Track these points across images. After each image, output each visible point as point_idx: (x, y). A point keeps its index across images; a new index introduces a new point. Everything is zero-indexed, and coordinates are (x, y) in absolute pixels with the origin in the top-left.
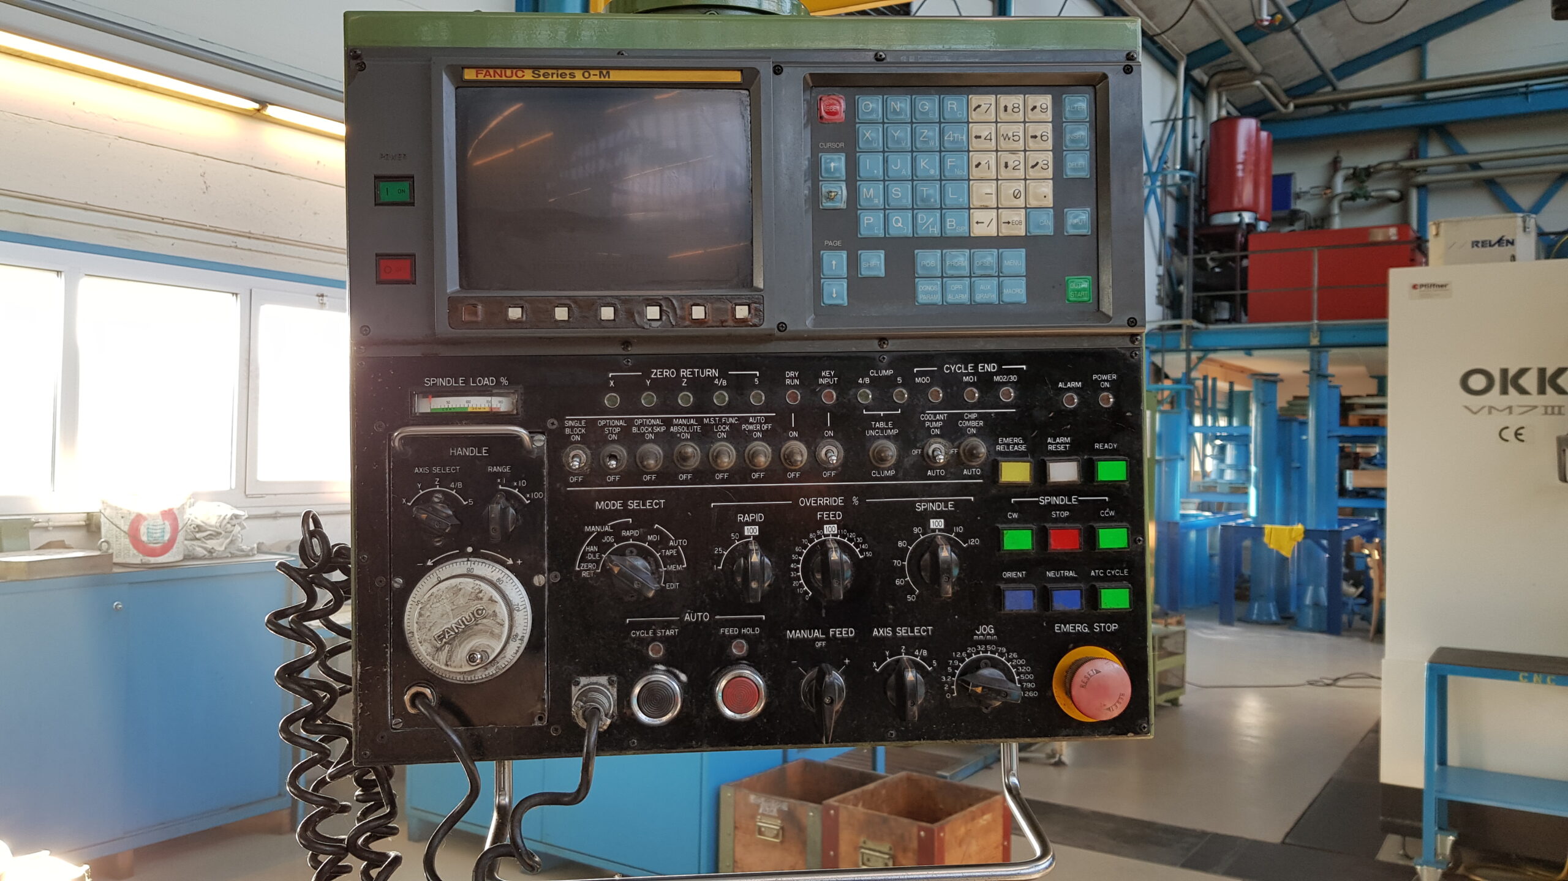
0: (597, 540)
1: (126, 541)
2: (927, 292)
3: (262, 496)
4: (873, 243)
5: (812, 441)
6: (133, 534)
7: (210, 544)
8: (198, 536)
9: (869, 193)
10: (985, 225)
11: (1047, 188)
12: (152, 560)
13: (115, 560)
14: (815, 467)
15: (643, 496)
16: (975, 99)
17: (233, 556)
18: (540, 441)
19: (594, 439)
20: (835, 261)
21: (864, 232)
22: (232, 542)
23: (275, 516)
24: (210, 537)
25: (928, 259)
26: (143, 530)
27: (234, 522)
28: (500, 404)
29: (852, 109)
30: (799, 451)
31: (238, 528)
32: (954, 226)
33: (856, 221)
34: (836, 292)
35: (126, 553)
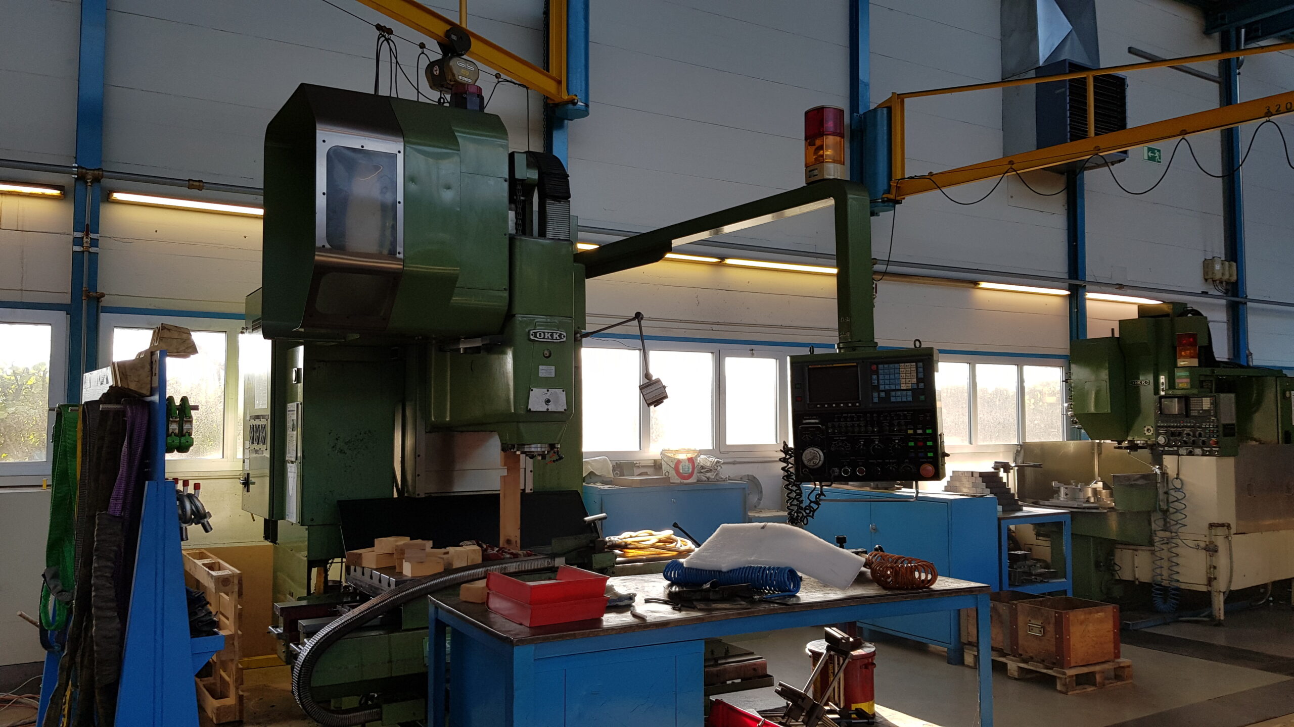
0: (835, 444)
1: (673, 473)
2: (893, 399)
3: (728, 453)
4: (882, 391)
5: (873, 427)
6: (676, 469)
7: (708, 475)
8: (702, 471)
9: (881, 382)
10: (903, 387)
11: (915, 380)
12: (685, 481)
13: (671, 481)
14: (873, 432)
15: (842, 437)
16: (901, 364)
17: (718, 481)
18: (824, 427)
19: (833, 427)
20: (875, 394)
21: (881, 389)
22: (717, 474)
23: (734, 463)
24: (707, 472)
25: (893, 393)
26: (681, 467)
27: (718, 464)
28: (817, 421)
29: (877, 367)
30: (870, 428)
31: (719, 468)
32: (897, 387)
33: (879, 388)
34: (876, 400)
35: (675, 479)
